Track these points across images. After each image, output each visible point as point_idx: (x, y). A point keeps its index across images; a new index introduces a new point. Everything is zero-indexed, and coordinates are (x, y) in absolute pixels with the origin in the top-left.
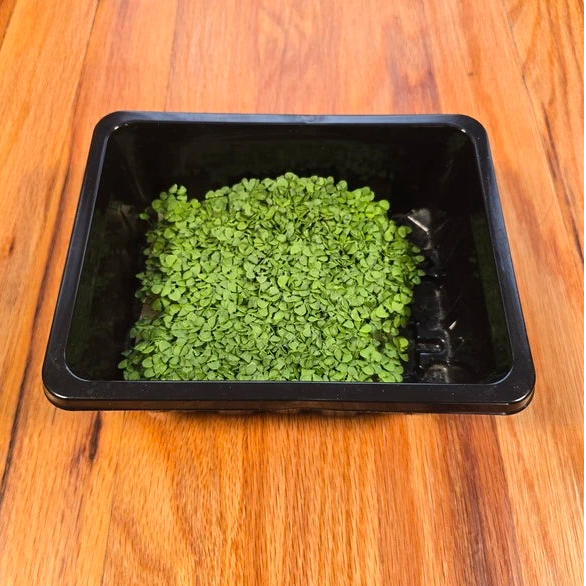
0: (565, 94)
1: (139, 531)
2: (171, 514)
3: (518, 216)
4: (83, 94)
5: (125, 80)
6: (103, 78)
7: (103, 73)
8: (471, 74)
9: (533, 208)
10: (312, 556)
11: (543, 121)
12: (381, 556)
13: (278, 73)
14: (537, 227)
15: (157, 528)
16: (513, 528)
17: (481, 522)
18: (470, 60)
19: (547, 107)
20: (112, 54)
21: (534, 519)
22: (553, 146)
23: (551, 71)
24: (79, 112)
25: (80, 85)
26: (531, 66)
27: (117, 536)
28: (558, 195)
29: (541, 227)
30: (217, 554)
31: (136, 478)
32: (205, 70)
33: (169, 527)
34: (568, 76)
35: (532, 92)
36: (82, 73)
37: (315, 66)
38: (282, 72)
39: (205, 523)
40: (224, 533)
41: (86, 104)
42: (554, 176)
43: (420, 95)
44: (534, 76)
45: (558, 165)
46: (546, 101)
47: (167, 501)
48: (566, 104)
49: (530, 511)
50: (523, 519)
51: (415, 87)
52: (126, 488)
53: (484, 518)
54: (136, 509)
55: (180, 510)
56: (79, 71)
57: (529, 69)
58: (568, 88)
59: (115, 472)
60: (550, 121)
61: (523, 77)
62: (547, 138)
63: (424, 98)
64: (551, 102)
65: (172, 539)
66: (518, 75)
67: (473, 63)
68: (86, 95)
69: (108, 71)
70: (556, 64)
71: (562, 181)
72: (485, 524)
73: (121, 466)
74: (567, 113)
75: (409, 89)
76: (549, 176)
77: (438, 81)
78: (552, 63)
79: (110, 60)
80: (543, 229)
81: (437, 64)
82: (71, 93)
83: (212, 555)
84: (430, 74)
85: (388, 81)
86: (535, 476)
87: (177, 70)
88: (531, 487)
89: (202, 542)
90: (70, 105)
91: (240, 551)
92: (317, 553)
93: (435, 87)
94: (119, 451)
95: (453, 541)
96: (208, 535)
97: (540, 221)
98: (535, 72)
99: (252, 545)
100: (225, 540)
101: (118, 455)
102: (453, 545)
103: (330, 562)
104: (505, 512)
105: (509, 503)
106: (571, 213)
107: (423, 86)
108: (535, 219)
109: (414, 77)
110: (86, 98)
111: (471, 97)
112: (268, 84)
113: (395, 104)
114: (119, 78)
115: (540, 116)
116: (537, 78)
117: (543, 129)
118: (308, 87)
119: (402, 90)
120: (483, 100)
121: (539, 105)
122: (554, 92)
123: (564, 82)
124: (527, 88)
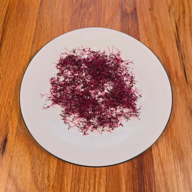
0: (184, 17)
4: (8, 15)
7: (16, 7)
8: (150, 9)
11: (175, 27)
12: (106, 191)
16: (155, 181)
18: (150, 4)
19: (177, 22)
22: (178, 37)
23: (179, 8)
24: (6, 22)
25: (7, 12)
32: (53, 6)
34: (185, 11)
35: (172, 17)
36: (8, 7)
37: (93, 5)
38: (81, 8)
39: (43, 178)
40: (49, 182)
41: (9, 19)
42: (178, 48)
45: (180, 44)
46: (177, 20)
48: (184, 21)
51: (129, 14)
53: (144, 178)
55: (34, 173)
57: (171, 7)
58: (185, 15)
59: (11, 158)
60: (178, 27)
61: (169, 11)
62: (176, 34)
63: (132, 18)
64: (179, 20)
66: (167, 10)
71: (181, 50)
74: (184, 25)
75: (127, 15)
76: (176, 48)
77: (138, 12)
78: (180, 6)
79: (19, 2)
81: (138, 5)
82: (3, 15)
83: (44, 190)
84: (135, 9)
87: (43, 6)
90: (3, 20)
93: (137, 14)
94: (13, 151)
95: (133, 186)
98: (173, 9)
102: (133, 188)
105: (154, 172)
107: (132, 13)
109: (129, 10)
111: (150, 18)
112: (75, 12)
113: (122, 20)
114: (21, 9)
115: (174, 25)
116: (174, 11)
117: (175, 30)
118: (90, 14)
119: (124, 15)
120: (154, 19)
121: (174, 21)
122: (180, 16)
123: (184, 12)
124: (170, 15)
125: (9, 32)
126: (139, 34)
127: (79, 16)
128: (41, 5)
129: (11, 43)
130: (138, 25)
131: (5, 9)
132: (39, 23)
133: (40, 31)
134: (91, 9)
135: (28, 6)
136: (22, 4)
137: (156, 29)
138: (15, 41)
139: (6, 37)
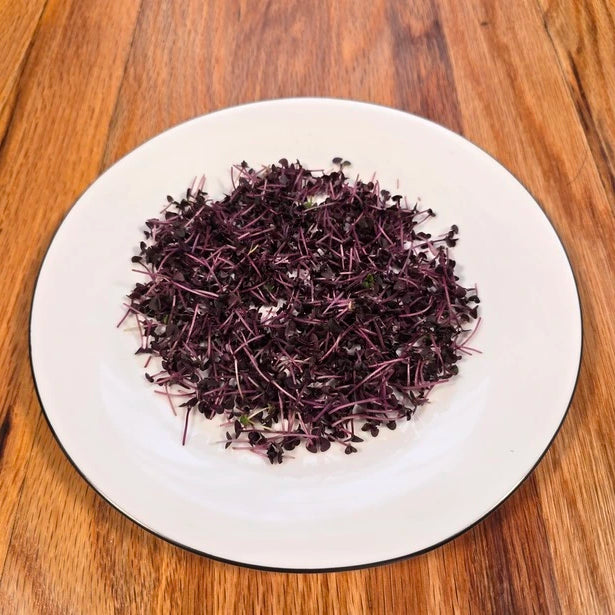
0: (595, 42)
1: (45, 566)
2: (88, 545)
3: (544, 173)
4: (33, 54)
5: (84, 37)
6: (59, 36)
7: (60, 31)
8: (484, 24)
9: (563, 164)
10: (275, 601)
11: (570, 69)
12: (369, 600)
13: (260, 26)
14: (569, 184)
15: (68, 564)
16: (550, 559)
17: (506, 551)
18: (483, 10)
19: (574, 55)
20: (72, 13)
21: (577, 546)
22: (583, 96)
23: (578, 19)
24: (27, 71)
25: (32, 44)
26: (555, 15)
27: (15, 574)
28: (591, 150)
29: (573, 185)
30: (145, 598)
31: (47, 496)
32: (176, 26)
33: (84, 562)
34: (598, 24)
35: (556, 42)
36: (36, 32)
37: (303, 19)
38: (265, 25)
39: (132, 557)
40: (157, 570)
41: (36, 64)
42: (586, 128)
43: (425, 47)
44: (558, 25)
45: (591, 116)
46: (574, 49)
47: (85, 526)
48: (597, 53)
49: (572, 537)
50: (563, 548)
51: (420, 37)
52: (33, 509)
53: (510, 547)
54: (43, 537)
55: (101, 540)
56: (32, 31)
57: (552, 17)
58: (599, 36)
59: (21, 488)
60: (579, 70)
61: (546, 26)
62: (577, 88)
63: (429, 48)
64: (579, 51)
65: (87, 578)
66: (539, 23)
67: (487, 12)
68: (38, 54)
69: (65, 29)
70: (583, 13)
71: (596, 132)
72: (511, 554)
73: (30, 482)
74: (599, 62)
75: (412, 40)
76: (581, 128)
77: (446, 31)
78: (578, 11)
79: (70, 18)
80: (577, 189)
81: (445, 14)
82: (20, 52)
83: (138, 600)
84: (437, 25)
85: (387, 33)
86: (577, 490)
87: (144, 26)
88: (572, 504)
89: (126, 582)
90: (17, 66)
91: (177, 594)
92: (282, 598)
93: (443, 37)
94: (28, 463)
95: (468, 578)
96: (135, 572)
97: (571, 178)
98: (559, 21)
99: (193, 587)
100: (158, 580)
101: (27, 467)
102: (469, 585)
103: (298, 609)
104: (539, 538)
105: (544, 525)
106: (609, 169)
107: (428, 35)
108: (566, 176)
109: (418, 28)
110: (36, 58)
111: (485, 47)
112: (248, 38)
113: (396, 55)
114: (77, 35)
115: (566, 65)
116: (562, 26)
117: (571, 78)
118: (294, 40)
119: (404, 41)
120: (499, 50)
121: (566, 54)
122: (581, 40)
123: (593, 28)
124: (549, 36)
125: (34, 99)
126: (454, 89)
127: (259, 48)
128: (139, 21)
129: (40, 129)
130: (449, 66)
131: (25, 36)
132: (131, 71)
133: (136, 94)
134: (297, 28)
135: (99, 28)
136: (79, 22)
137: (509, 75)
138: (53, 122)
139: (26, 114)
